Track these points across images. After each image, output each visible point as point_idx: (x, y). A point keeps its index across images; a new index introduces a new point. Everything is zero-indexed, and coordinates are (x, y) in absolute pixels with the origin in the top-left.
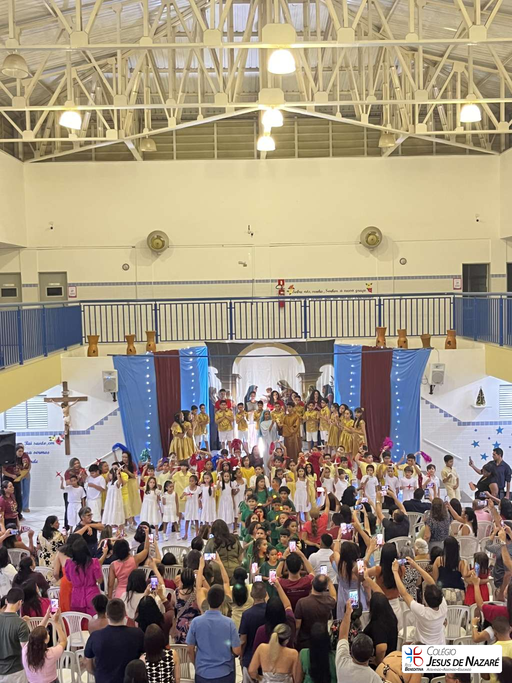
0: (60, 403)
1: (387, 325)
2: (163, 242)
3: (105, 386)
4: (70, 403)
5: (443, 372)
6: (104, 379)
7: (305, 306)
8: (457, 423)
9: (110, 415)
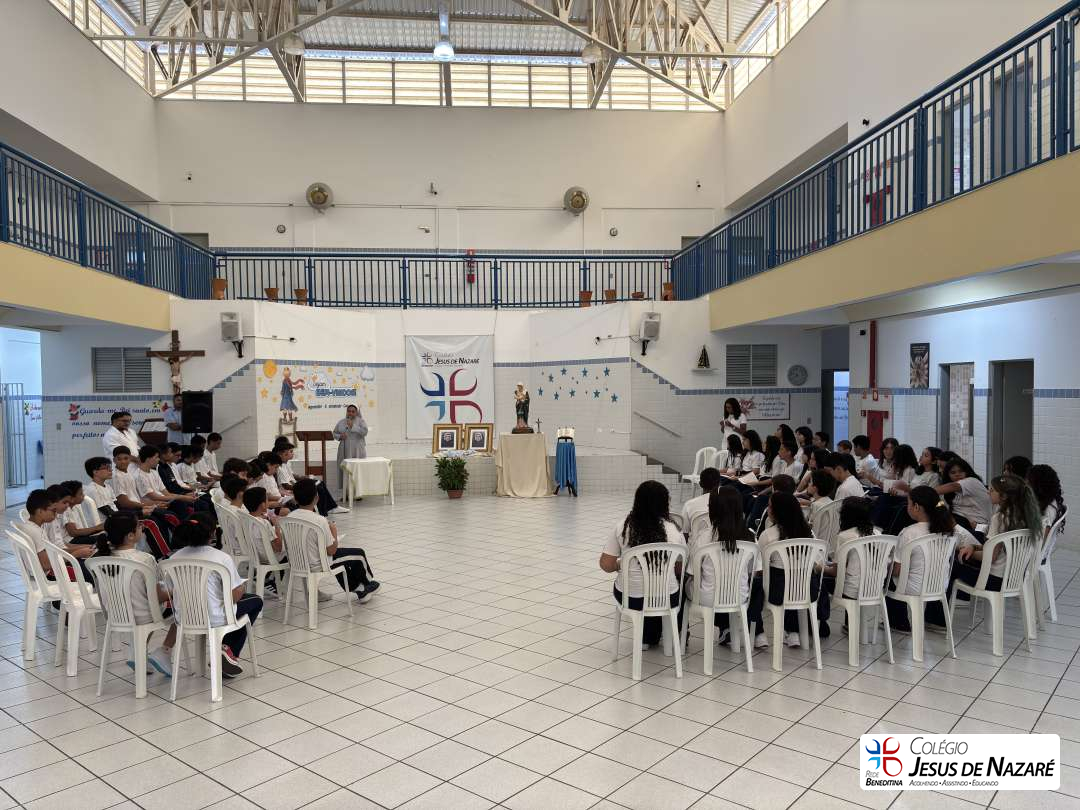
0: (167, 358)
1: (593, 289)
2: (326, 197)
3: (224, 332)
4: (181, 359)
5: (657, 324)
6: (223, 324)
7: (496, 268)
8: (673, 391)
9: (235, 374)
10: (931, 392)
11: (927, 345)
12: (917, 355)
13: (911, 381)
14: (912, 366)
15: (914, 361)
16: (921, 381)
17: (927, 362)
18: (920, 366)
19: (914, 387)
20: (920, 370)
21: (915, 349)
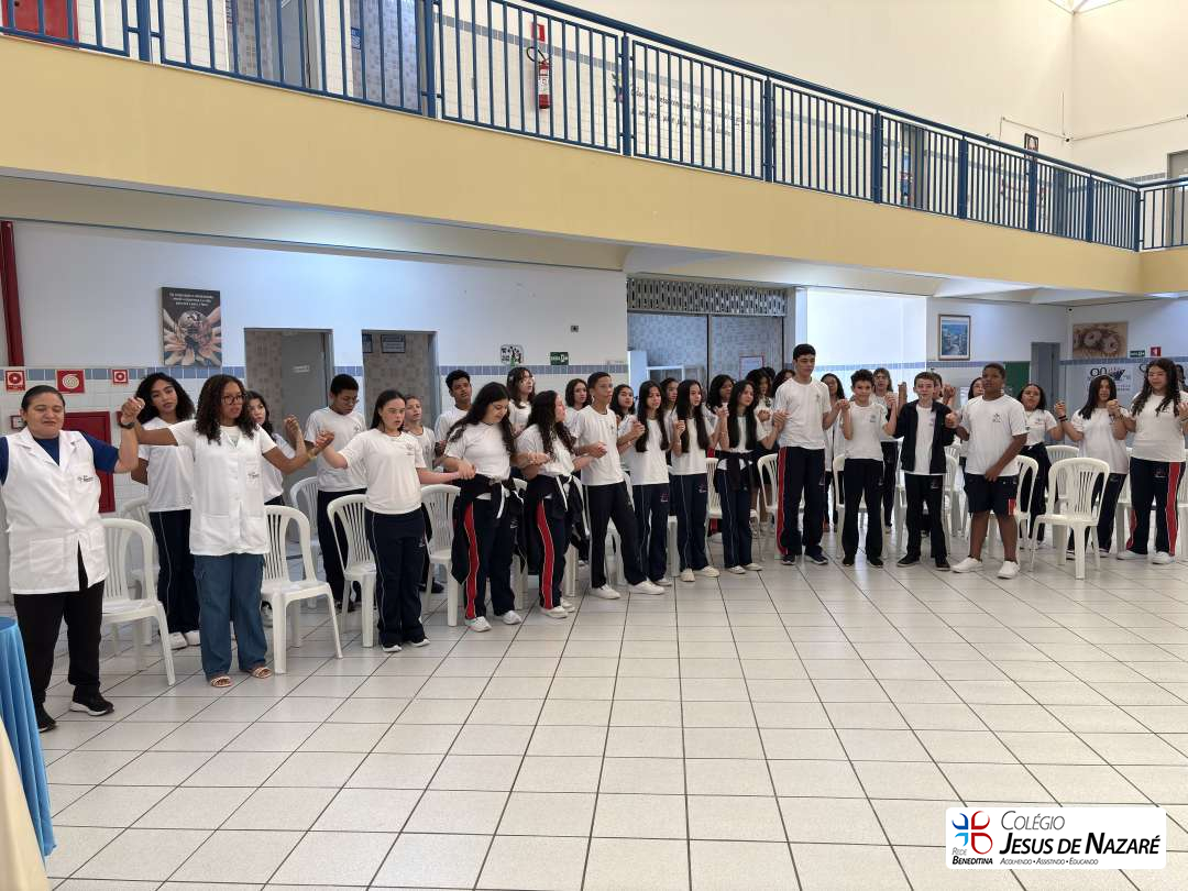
11: (216, 295)
12: (186, 309)
13: (167, 355)
14: (165, 325)
15: (175, 317)
16: (197, 353)
17: (218, 323)
18: (193, 329)
19: (178, 363)
20: (195, 337)
21: (178, 298)
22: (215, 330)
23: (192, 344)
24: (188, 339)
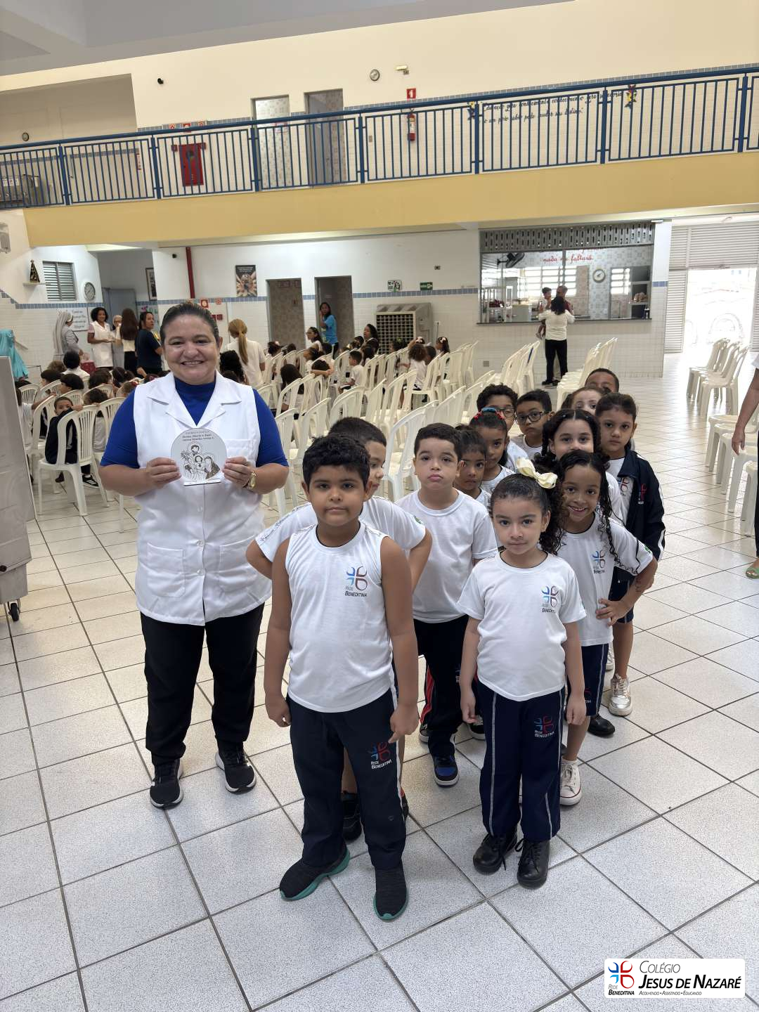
5: (7, 235)
8: (14, 305)
10: (260, 299)
11: (254, 266)
12: (244, 273)
13: (238, 292)
14: (238, 281)
15: (240, 278)
16: (248, 291)
17: (255, 278)
18: (246, 282)
19: (242, 296)
20: (247, 284)
21: (241, 269)
22: (254, 281)
23: (246, 287)
24: (245, 286)
